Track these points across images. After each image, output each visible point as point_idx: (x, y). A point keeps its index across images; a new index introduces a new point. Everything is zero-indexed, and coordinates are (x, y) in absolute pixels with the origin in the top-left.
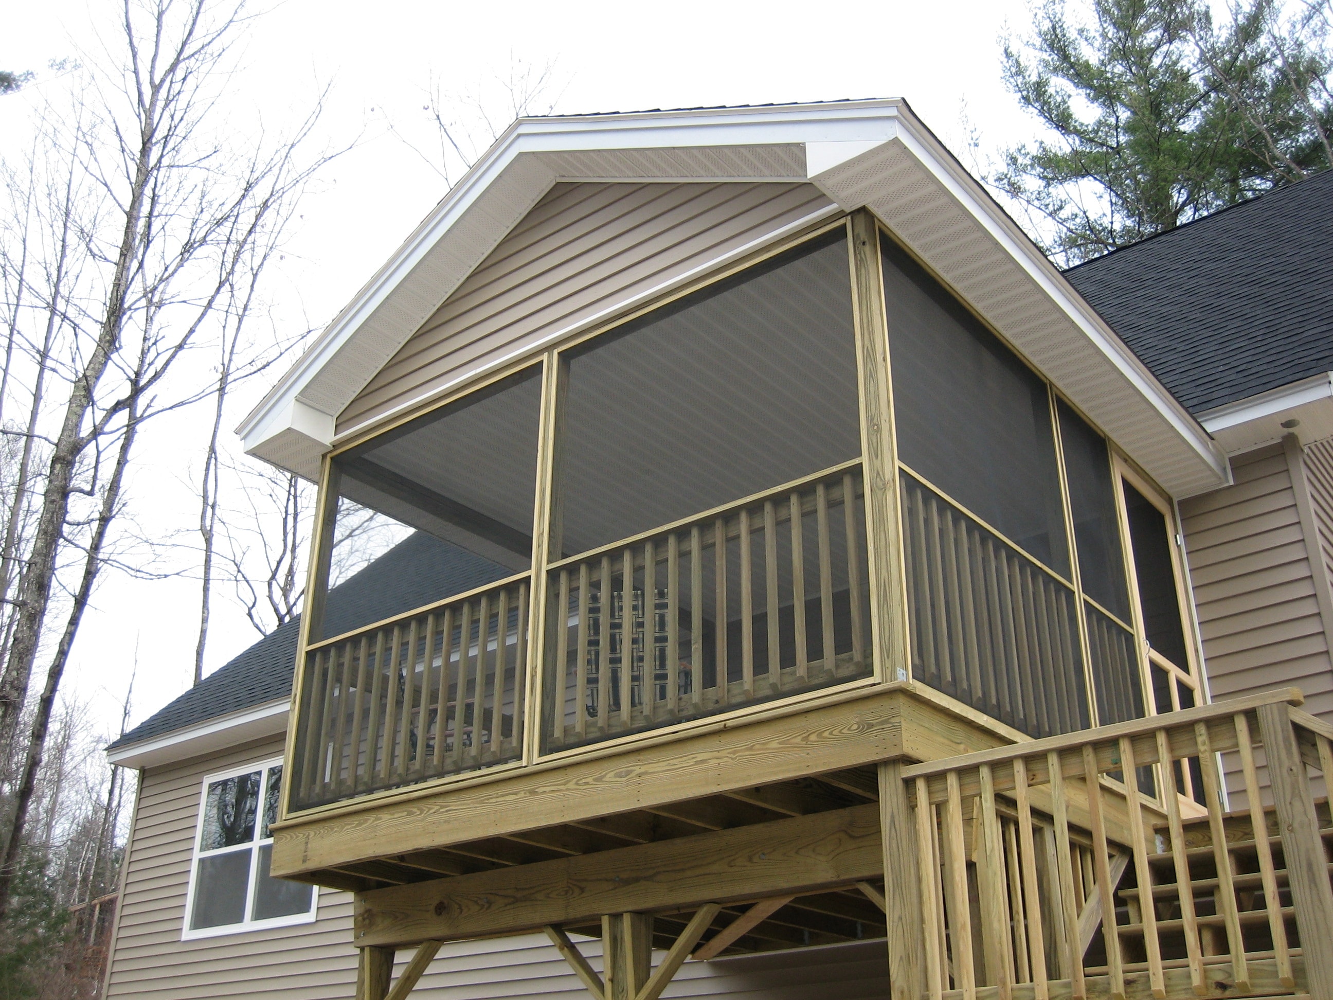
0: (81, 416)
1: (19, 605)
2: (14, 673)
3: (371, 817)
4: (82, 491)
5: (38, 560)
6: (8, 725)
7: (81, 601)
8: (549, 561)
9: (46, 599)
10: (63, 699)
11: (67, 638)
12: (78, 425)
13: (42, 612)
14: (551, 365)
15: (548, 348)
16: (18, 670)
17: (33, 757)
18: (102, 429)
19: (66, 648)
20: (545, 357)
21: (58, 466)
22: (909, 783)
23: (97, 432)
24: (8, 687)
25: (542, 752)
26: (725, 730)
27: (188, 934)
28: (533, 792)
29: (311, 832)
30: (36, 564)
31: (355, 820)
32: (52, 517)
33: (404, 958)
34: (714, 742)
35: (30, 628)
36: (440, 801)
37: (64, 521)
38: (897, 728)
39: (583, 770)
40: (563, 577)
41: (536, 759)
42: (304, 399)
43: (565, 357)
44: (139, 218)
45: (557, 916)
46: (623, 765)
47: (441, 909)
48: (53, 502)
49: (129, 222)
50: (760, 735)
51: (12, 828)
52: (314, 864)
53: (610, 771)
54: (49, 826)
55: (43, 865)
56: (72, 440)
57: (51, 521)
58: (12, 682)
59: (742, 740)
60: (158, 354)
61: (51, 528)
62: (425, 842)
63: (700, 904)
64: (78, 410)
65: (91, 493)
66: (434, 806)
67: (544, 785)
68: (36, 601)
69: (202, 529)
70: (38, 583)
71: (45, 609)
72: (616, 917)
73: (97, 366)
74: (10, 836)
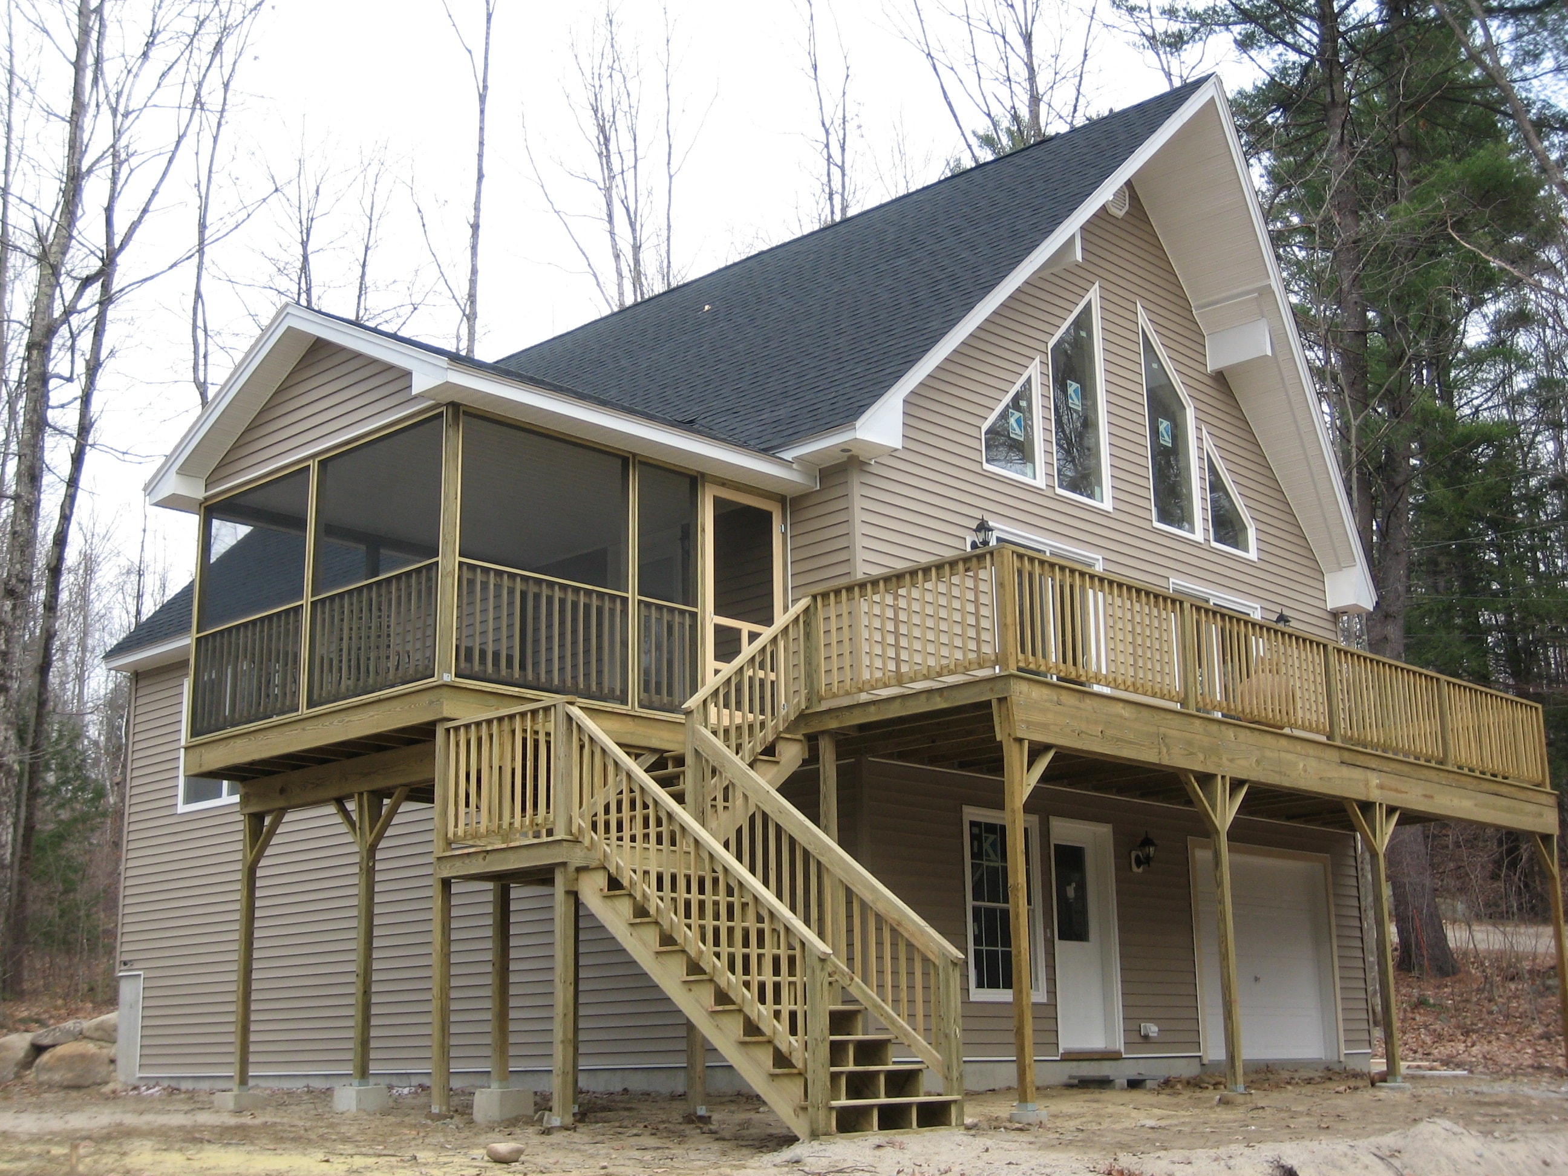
0: (51, 298)
1: (17, 498)
2: (18, 566)
3: (232, 742)
4: (61, 377)
5: (27, 451)
6: (19, 617)
7: (73, 483)
8: (312, 596)
9: (40, 493)
10: (79, 524)
11: (68, 501)
12: (50, 307)
13: (37, 503)
14: (314, 465)
15: (313, 456)
16: (21, 563)
17: (48, 631)
18: (75, 307)
19: (68, 512)
20: (311, 462)
21: (35, 353)
22: (448, 730)
23: (68, 312)
24: (14, 581)
25: (308, 708)
26: (380, 701)
27: (182, 808)
28: (304, 730)
29: (203, 749)
30: (25, 455)
31: (224, 743)
32: (35, 406)
33: (267, 821)
34: (375, 706)
35: (28, 520)
36: (264, 733)
37: (48, 407)
38: (442, 704)
39: (324, 718)
40: (319, 605)
41: (305, 711)
42: (182, 471)
43: (323, 464)
44: (87, 67)
45: (335, 794)
46: (342, 715)
47: (282, 791)
48: (34, 390)
49: (77, 73)
50: (395, 703)
51: (35, 705)
52: (206, 768)
53: (336, 720)
54: (81, 679)
55: (78, 734)
56: (46, 322)
57: (35, 410)
58: (17, 575)
59: (386, 706)
60: (132, 171)
61: (35, 418)
62: (257, 756)
63: (396, 787)
64: (48, 290)
65: (70, 379)
66: (260, 736)
67: (309, 726)
68: (30, 493)
69: (196, 380)
70: (29, 474)
71: (39, 501)
72: (361, 794)
73: (62, 241)
74: (34, 712)
